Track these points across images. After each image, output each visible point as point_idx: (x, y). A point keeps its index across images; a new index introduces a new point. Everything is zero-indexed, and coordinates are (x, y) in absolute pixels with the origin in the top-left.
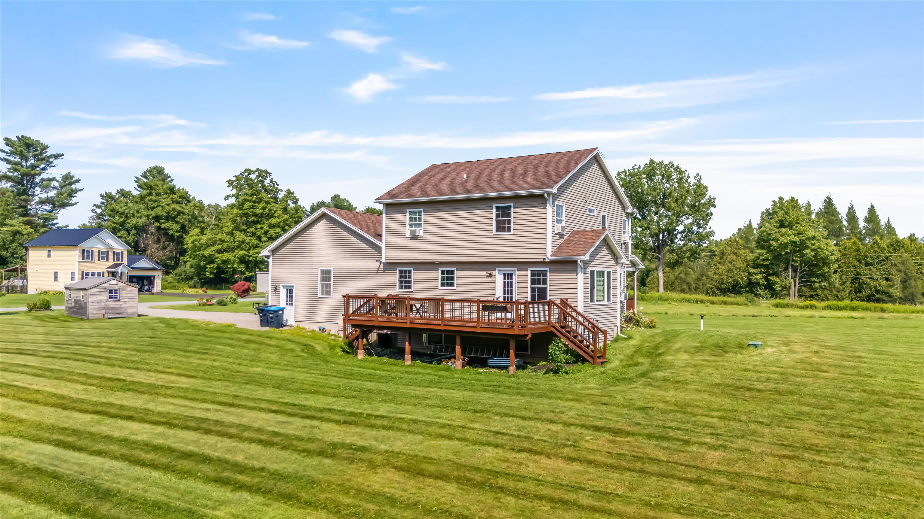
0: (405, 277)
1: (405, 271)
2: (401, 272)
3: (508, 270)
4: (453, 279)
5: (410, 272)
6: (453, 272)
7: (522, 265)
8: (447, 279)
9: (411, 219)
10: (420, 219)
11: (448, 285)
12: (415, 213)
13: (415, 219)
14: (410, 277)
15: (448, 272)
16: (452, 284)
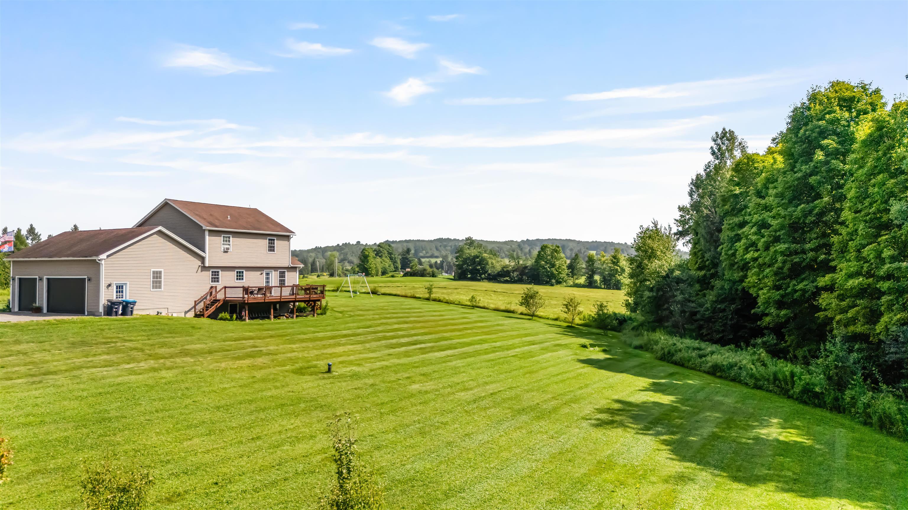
0: (215, 275)
1: (215, 272)
2: (212, 272)
3: (268, 271)
4: (242, 276)
5: (218, 272)
6: (243, 272)
7: (275, 268)
8: (240, 276)
9: (224, 240)
10: (229, 241)
11: (240, 279)
12: (226, 237)
13: (226, 241)
14: (218, 275)
15: (240, 272)
16: (242, 279)
